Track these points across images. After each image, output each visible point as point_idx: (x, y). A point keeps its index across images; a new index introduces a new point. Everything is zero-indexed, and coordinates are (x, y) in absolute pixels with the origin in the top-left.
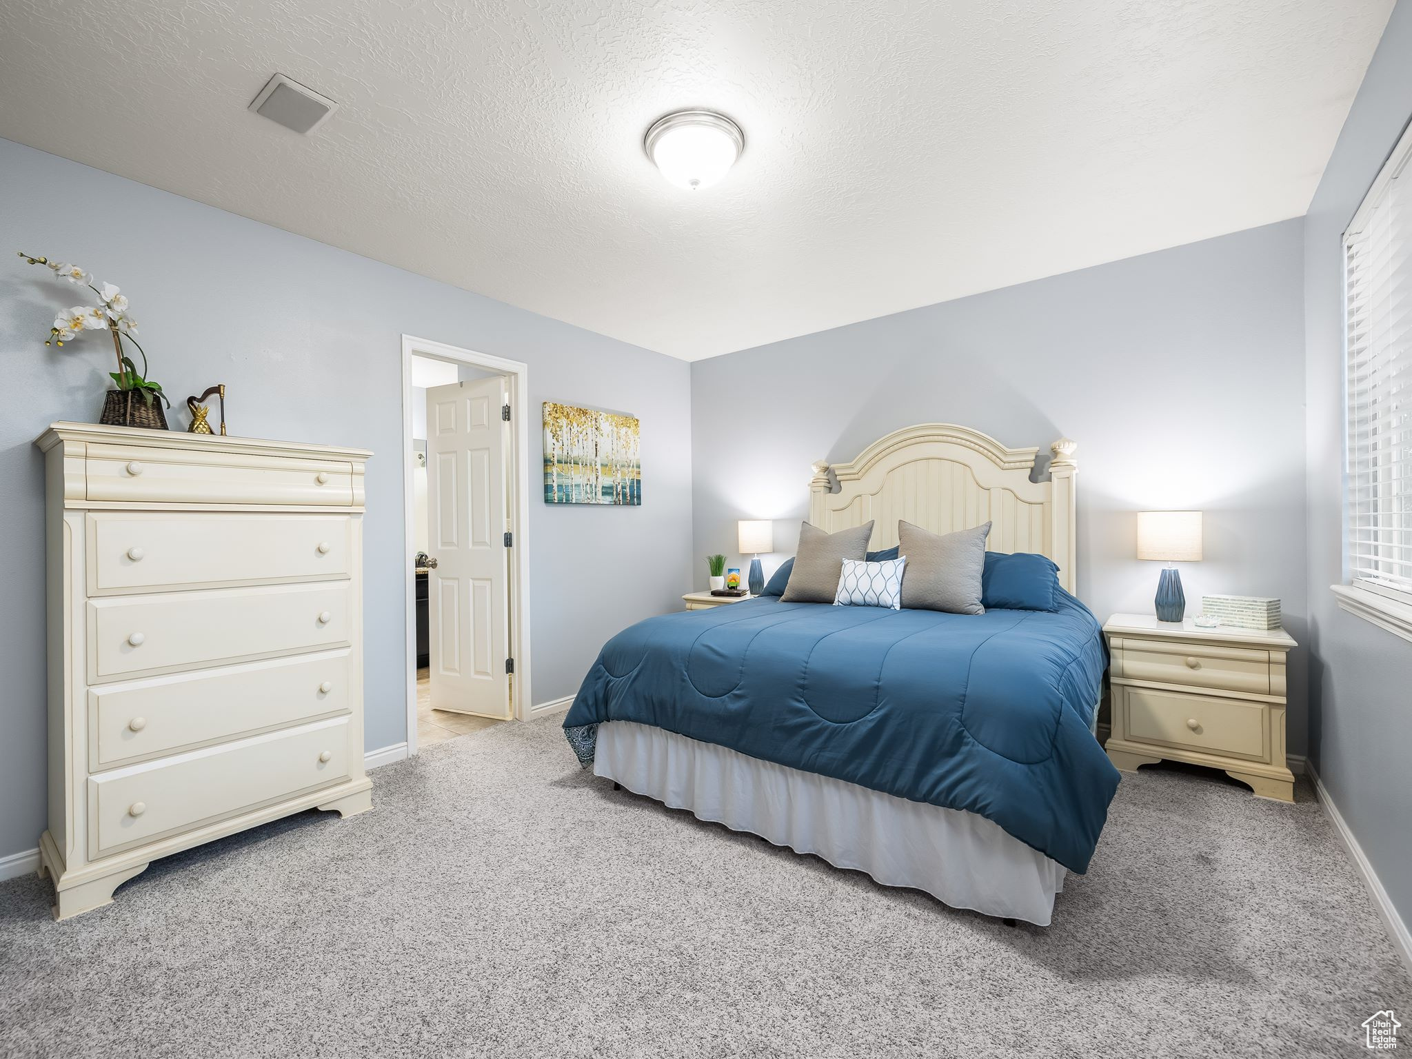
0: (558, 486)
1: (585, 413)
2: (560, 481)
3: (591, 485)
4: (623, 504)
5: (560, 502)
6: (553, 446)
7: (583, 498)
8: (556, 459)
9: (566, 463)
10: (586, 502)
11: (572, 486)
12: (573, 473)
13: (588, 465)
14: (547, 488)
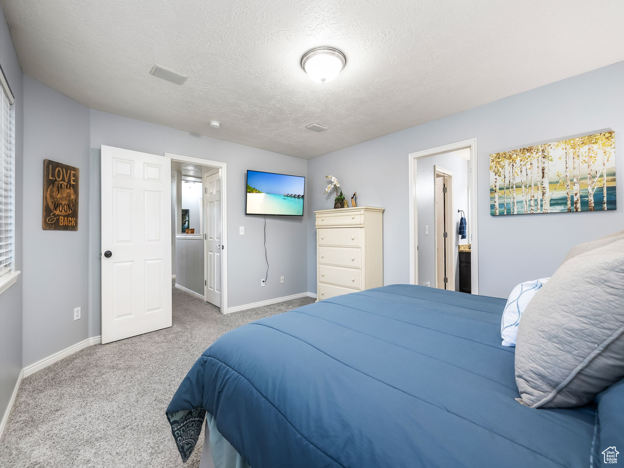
0: (500, 204)
1: (529, 150)
2: (502, 201)
3: (536, 200)
4: (582, 211)
5: (501, 215)
6: (495, 180)
7: (526, 209)
8: (498, 188)
9: (507, 188)
10: (529, 212)
11: (514, 203)
12: (514, 194)
13: (533, 186)
14: (493, 207)
